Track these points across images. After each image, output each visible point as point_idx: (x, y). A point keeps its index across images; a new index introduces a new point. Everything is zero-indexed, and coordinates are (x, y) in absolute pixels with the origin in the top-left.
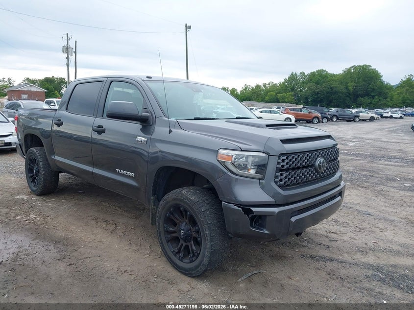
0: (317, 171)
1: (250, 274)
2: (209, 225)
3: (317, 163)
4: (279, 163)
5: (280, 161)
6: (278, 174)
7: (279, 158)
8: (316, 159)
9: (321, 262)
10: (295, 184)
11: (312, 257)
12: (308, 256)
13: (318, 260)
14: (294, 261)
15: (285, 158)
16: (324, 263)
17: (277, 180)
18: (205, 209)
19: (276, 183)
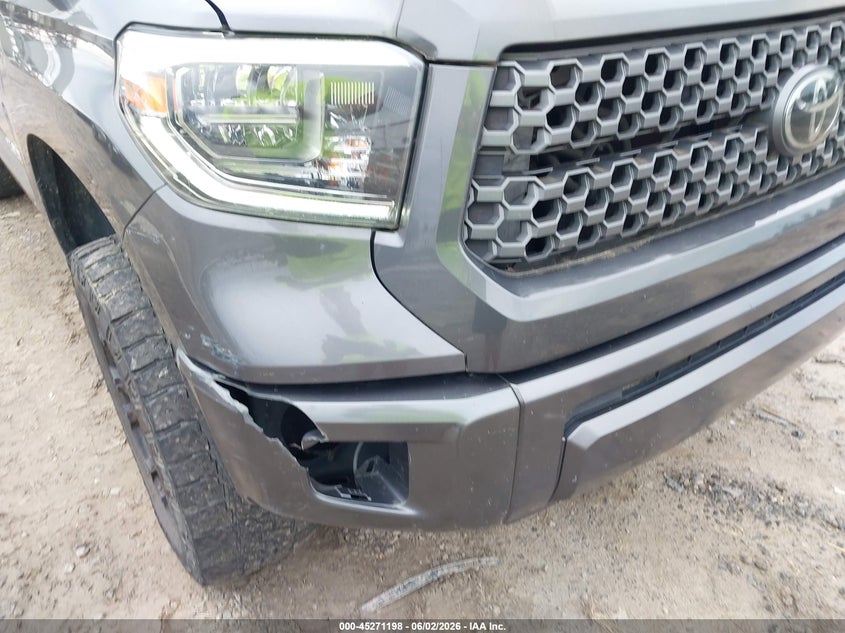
0: (777, 149)
1: (421, 580)
2: (163, 437)
3: (787, 98)
4: (494, 115)
5: (507, 97)
6: (486, 193)
7: (501, 79)
8: (785, 73)
9: (747, 522)
10: (614, 242)
11: (713, 491)
12: (700, 482)
13: (735, 509)
14: (632, 505)
15: (539, 76)
16: (762, 529)
17: (480, 230)
18: (147, 360)
19: (476, 245)
